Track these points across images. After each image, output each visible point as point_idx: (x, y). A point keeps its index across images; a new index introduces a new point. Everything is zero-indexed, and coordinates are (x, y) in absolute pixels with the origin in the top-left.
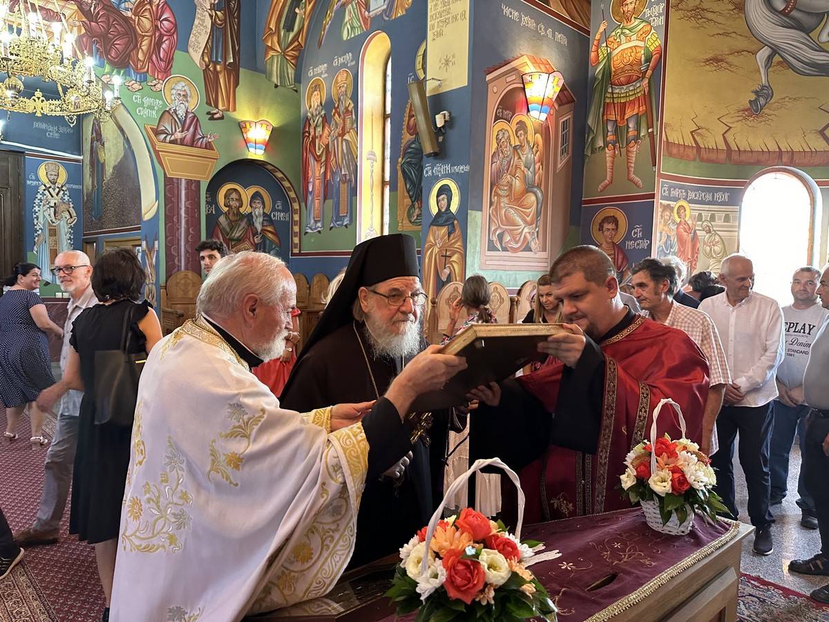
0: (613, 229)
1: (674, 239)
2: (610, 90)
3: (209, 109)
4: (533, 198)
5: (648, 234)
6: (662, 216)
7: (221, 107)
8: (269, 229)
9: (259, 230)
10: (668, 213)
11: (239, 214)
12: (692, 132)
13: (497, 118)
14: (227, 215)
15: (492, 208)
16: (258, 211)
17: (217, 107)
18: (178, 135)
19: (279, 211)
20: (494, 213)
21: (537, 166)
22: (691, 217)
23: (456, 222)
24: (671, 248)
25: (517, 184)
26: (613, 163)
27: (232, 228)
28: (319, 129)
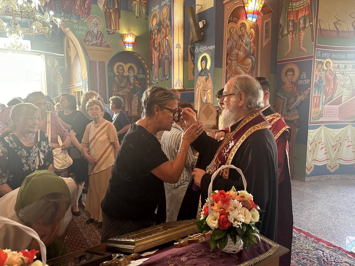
0: (292, 75)
1: (324, 78)
2: (291, 5)
3: (107, 29)
4: (250, 61)
5: (309, 77)
6: (317, 67)
7: (113, 28)
8: (136, 82)
9: (132, 83)
10: (320, 66)
11: (123, 76)
12: (334, 23)
13: (229, 22)
14: (118, 76)
15: (227, 66)
16: (132, 74)
17: (111, 28)
18: (94, 42)
19: (140, 74)
20: (229, 68)
21: (252, 44)
22: (333, 67)
23: (209, 74)
24: (322, 83)
25: (241, 54)
26: (292, 41)
27: (120, 82)
28: (156, 35)
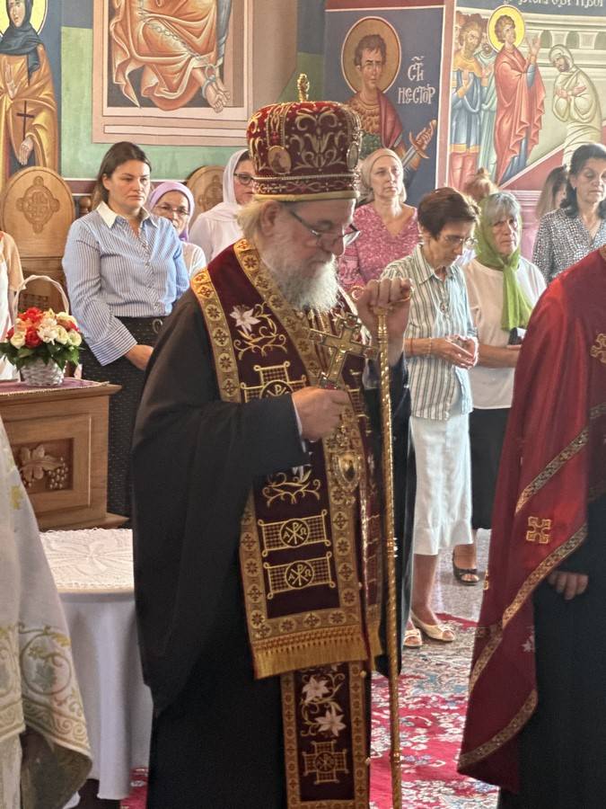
1: (490, 84)
10: (475, 33)
15: (113, 22)
